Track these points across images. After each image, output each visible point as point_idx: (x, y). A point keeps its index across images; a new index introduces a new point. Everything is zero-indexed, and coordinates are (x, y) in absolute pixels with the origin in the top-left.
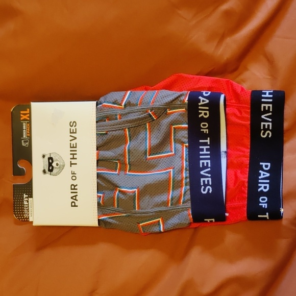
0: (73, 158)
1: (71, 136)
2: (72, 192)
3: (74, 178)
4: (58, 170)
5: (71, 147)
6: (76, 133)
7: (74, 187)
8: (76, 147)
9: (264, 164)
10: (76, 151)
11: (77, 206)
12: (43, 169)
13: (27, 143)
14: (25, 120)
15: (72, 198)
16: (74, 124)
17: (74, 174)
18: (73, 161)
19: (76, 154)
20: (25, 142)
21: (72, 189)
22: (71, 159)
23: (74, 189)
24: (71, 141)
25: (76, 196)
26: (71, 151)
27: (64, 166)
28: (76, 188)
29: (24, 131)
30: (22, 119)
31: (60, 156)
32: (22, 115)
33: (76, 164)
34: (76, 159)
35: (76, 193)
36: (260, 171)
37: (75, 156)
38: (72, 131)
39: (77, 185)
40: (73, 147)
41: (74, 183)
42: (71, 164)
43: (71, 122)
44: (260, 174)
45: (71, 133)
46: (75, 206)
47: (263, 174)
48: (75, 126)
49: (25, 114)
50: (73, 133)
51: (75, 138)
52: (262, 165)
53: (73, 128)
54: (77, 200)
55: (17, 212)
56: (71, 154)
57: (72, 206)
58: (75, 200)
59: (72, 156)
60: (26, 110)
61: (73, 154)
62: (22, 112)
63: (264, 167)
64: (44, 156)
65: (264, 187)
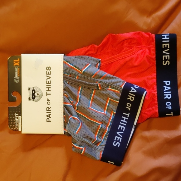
0: (48, 91)
1: (47, 76)
2: (47, 112)
3: (49, 103)
4: (38, 98)
5: (47, 83)
6: (50, 74)
7: (48, 109)
8: (50, 83)
9: (166, 82)
10: (50, 86)
11: (50, 121)
12: (28, 97)
13: (18, 81)
14: (17, 66)
15: (47, 116)
16: (49, 68)
17: (49, 100)
18: (48, 92)
19: (50, 88)
20: (16, 80)
21: (47, 110)
22: (47, 91)
23: (49, 110)
24: (47, 79)
25: (50, 115)
26: (47, 86)
27: (42, 95)
28: (50, 109)
29: (16, 73)
30: (14, 65)
31: (40, 89)
32: (14, 63)
33: (50, 94)
34: (50, 91)
35: (50, 113)
36: (164, 86)
37: (50, 89)
38: (48, 73)
39: (50, 108)
40: (48, 83)
41: (49, 106)
42: (47, 94)
43: (47, 67)
44: (164, 88)
45: (47, 74)
46: (49, 121)
47: (166, 88)
48: (50, 70)
49: (16, 62)
50: (48, 74)
51: (50, 78)
52: (165, 83)
53: (49, 71)
54: (50, 118)
55: (11, 125)
56: (47, 88)
57: (47, 121)
58: (49, 117)
59: (47, 89)
60: (18, 60)
61: (48, 88)
62: (14, 61)
63: (166, 84)
64: (29, 89)
65: (168, 96)
